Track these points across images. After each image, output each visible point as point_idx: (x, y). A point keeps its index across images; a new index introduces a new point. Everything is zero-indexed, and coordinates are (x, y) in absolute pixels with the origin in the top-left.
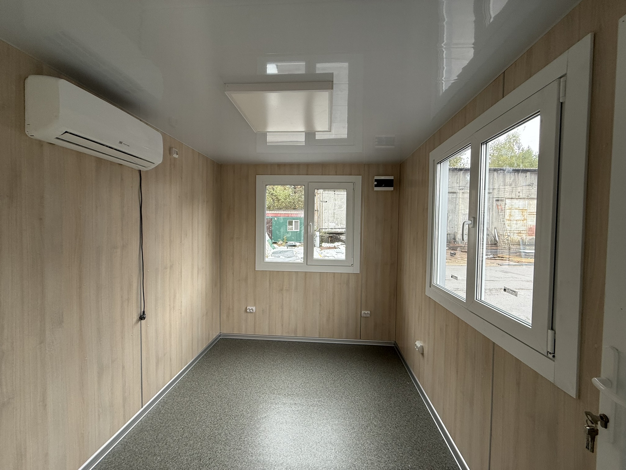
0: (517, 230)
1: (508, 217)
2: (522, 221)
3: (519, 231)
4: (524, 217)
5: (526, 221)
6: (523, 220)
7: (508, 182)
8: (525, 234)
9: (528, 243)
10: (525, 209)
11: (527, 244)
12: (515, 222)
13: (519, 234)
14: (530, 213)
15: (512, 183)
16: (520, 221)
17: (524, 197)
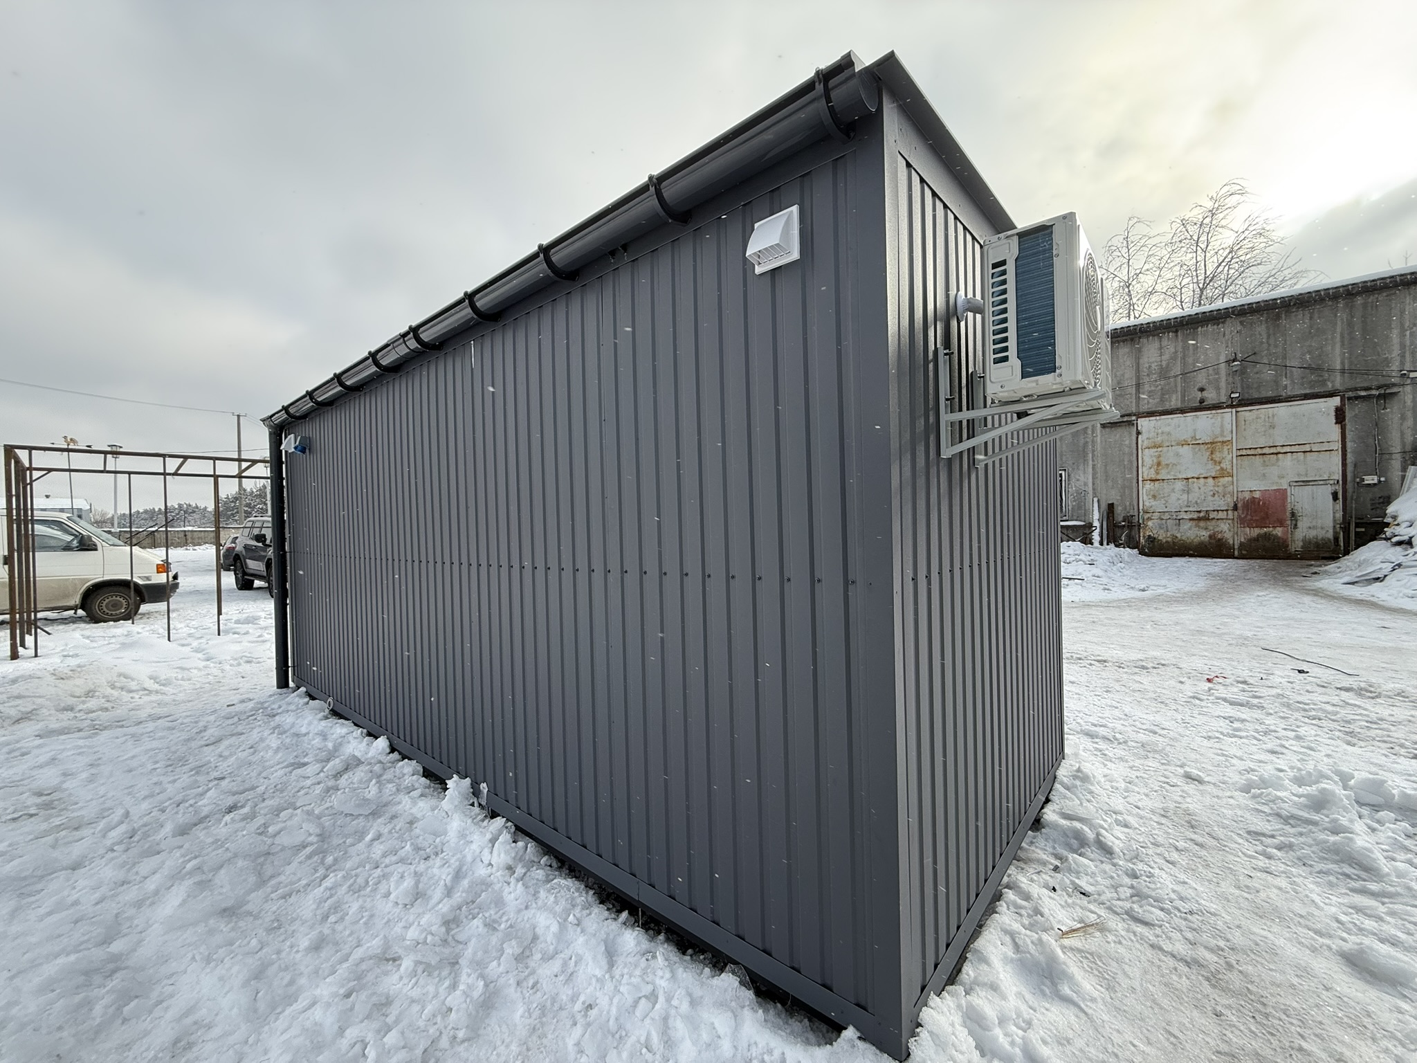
0: (1191, 509)
1: (1153, 471)
3: (1200, 512)
5: (1230, 478)
6: (1214, 478)
7: (1153, 365)
8: (1230, 521)
10: (1220, 439)
11: (1236, 553)
14: (1244, 452)
17: (1223, 399)
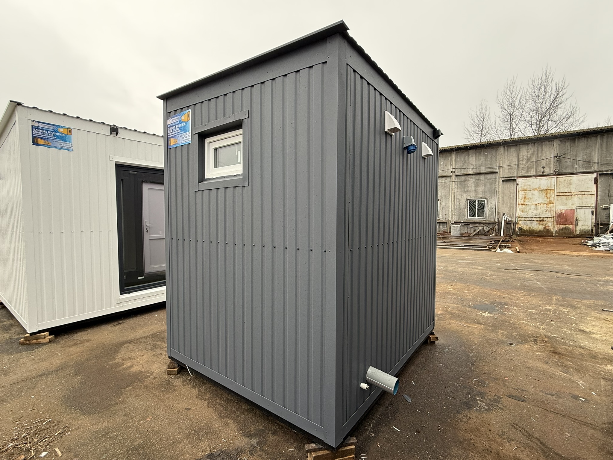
0: (537, 217)
1: (522, 201)
2: (545, 205)
4: (549, 200)
5: (553, 205)
8: (552, 222)
9: (557, 235)
10: (550, 188)
11: (554, 235)
12: (533, 207)
13: (541, 223)
14: (559, 194)
15: (530, 157)
16: (542, 205)
17: (552, 172)
